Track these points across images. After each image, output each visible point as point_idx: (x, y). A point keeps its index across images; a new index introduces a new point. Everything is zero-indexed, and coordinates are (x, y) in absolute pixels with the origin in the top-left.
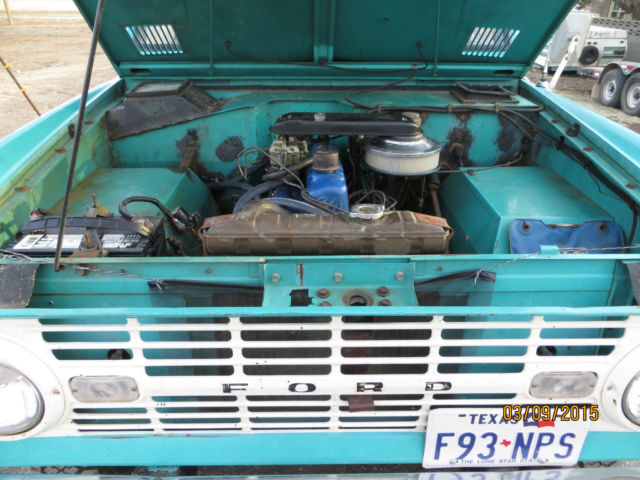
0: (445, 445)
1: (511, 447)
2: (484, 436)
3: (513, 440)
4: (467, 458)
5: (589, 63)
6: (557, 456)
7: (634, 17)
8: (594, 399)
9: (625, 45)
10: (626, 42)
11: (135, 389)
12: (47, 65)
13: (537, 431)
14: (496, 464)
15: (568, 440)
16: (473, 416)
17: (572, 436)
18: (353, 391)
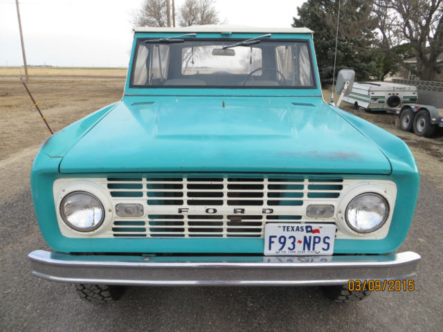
0: (273, 242)
1: (302, 244)
2: (290, 238)
3: (302, 240)
4: (283, 250)
5: (395, 106)
6: (323, 249)
7: (421, 79)
8: (334, 218)
9: (416, 95)
10: (416, 93)
11: (142, 211)
12: (52, 107)
13: (313, 235)
14: (297, 254)
15: (327, 240)
16: (284, 227)
17: (328, 238)
18: (232, 213)
